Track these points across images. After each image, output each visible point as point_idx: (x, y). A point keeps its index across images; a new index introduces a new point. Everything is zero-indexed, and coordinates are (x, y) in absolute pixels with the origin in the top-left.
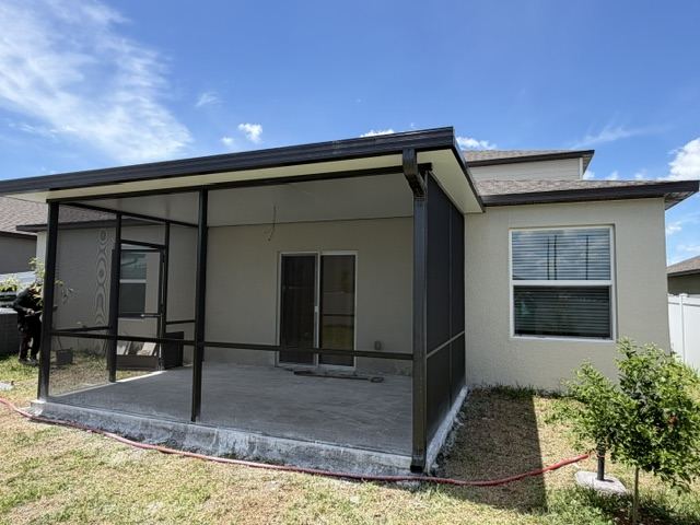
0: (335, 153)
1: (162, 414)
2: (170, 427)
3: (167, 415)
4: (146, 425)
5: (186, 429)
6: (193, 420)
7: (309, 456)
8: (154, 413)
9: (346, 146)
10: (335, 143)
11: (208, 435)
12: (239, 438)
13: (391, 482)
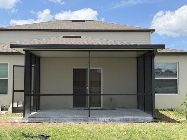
0: (138, 48)
6: (90, 116)
9: (141, 46)
10: (138, 45)
11: (96, 119)
12: (106, 119)
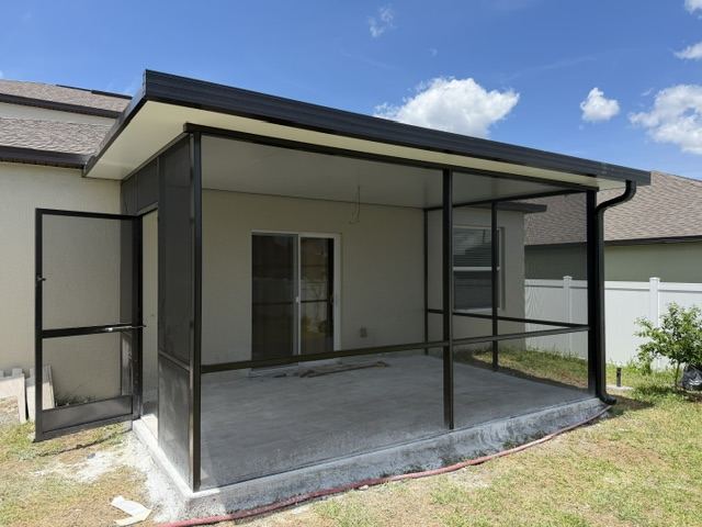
1: (418, 434)
2: (434, 445)
3: (423, 433)
4: (407, 454)
5: (451, 440)
6: (451, 427)
7: (549, 421)
8: (409, 436)
11: (473, 437)
12: (499, 427)
13: (597, 419)
